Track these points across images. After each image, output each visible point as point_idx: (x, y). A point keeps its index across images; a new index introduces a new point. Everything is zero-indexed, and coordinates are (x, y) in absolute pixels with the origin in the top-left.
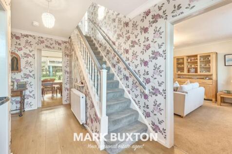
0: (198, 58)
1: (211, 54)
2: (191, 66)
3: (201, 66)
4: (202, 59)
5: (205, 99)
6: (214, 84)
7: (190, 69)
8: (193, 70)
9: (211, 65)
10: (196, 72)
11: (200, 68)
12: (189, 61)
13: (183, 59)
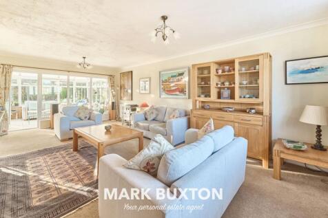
0: (237, 66)
1: (260, 58)
2: (223, 83)
3: (240, 84)
4: (243, 69)
5: (248, 157)
6: (266, 125)
7: (222, 90)
8: (226, 93)
9: (260, 81)
10: (232, 96)
11: (240, 87)
12: (220, 72)
13: (208, 68)
